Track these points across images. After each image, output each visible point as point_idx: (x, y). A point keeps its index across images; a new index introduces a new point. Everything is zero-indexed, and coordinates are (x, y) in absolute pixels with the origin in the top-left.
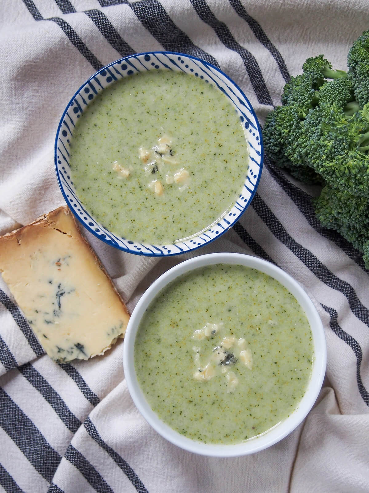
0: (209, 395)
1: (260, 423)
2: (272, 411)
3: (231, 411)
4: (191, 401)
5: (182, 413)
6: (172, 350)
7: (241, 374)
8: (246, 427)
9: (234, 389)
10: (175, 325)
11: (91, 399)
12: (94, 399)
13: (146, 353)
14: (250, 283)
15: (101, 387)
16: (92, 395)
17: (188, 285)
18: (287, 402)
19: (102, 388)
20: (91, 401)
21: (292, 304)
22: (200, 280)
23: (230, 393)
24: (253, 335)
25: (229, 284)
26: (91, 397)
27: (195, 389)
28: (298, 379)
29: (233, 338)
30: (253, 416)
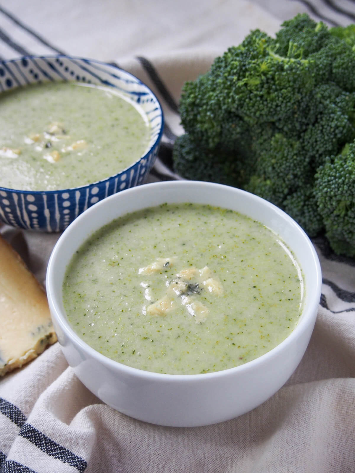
0: (171, 329)
1: (249, 352)
2: (262, 337)
3: (205, 343)
4: (146, 338)
5: (135, 352)
6: (114, 288)
7: (211, 303)
8: (229, 359)
9: (205, 319)
10: (115, 264)
11: (11, 414)
12: (15, 413)
13: (80, 294)
14: (204, 219)
15: (25, 397)
16: (12, 408)
17: (127, 228)
18: (281, 325)
19: (27, 399)
20: (11, 416)
21: (261, 231)
22: (142, 222)
23: (199, 323)
24: (218, 264)
25: (179, 222)
26: (10, 411)
27: (151, 325)
28: (289, 300)
29: (193, 269)
30: (237, 344)
